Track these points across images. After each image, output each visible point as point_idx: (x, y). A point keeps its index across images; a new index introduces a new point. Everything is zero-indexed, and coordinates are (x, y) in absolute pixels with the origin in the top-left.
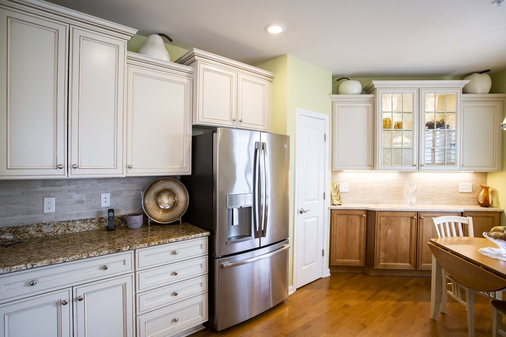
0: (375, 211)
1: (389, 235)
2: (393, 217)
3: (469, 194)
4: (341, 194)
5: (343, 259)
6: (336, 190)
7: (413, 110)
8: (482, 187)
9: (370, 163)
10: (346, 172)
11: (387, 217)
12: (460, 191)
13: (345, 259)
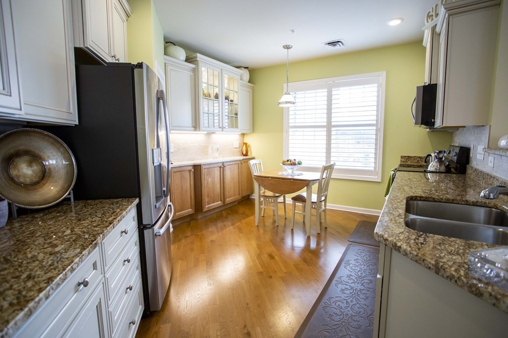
0: (201, 165)
1: (209, 182)
2: (211, 168)
3: (237, 149)
5: (180, 212)
7: (219, 85)
8: (244, 143)
9: (194, 125)
11: (207, 169)
12: (234, 147)
13: (182, 211)
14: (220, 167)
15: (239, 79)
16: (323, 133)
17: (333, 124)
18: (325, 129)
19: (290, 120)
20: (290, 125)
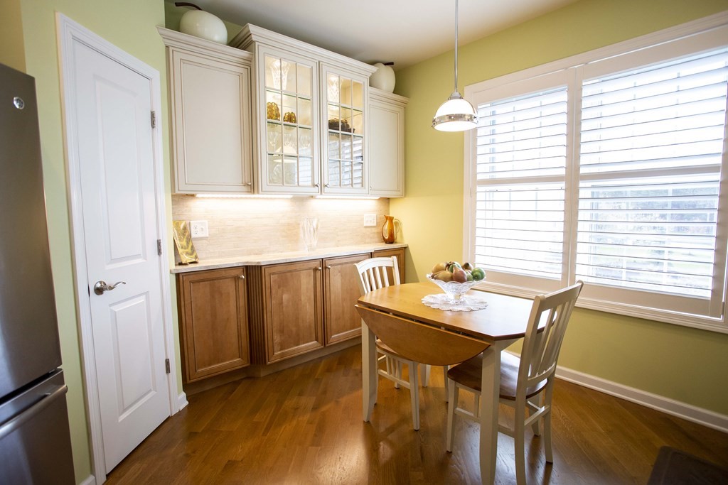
0: (261, 266)
1: (285, 303)
2: (290, 271)
3: (373, 229)
4: (194, 242)
5: (210, 365)
6: (184, 235)
7: (312, 95)
8: (387, 218)
9: (248, 180)
10: (203, 198)
11: (280, 273)
12: (365, 225)
13: (215, 364)
14: (316, 270)
15: (367, 83)
16: (557, 192)
17: (583, 171)
18: (563, 185)
19: (478, 167)
20: (480, 177)
